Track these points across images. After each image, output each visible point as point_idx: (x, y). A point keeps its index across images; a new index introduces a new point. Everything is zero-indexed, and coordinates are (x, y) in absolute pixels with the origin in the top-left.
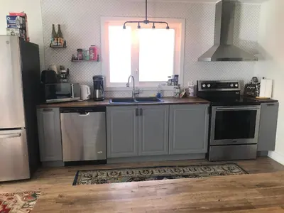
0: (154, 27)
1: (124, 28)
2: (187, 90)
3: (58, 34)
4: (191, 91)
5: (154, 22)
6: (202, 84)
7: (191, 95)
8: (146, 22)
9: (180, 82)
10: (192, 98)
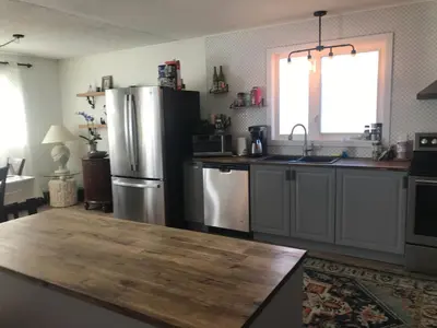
0: (331, 54)
1: (289, 60)
2: (393, 147)
3: (219, 77)
4: (400, 150)
5: (331, 47)
6: (421, 138)
7: (399, 157)
8: (320, 48)
9: (385, 135)
10: (400, 161)
